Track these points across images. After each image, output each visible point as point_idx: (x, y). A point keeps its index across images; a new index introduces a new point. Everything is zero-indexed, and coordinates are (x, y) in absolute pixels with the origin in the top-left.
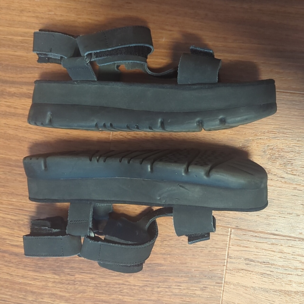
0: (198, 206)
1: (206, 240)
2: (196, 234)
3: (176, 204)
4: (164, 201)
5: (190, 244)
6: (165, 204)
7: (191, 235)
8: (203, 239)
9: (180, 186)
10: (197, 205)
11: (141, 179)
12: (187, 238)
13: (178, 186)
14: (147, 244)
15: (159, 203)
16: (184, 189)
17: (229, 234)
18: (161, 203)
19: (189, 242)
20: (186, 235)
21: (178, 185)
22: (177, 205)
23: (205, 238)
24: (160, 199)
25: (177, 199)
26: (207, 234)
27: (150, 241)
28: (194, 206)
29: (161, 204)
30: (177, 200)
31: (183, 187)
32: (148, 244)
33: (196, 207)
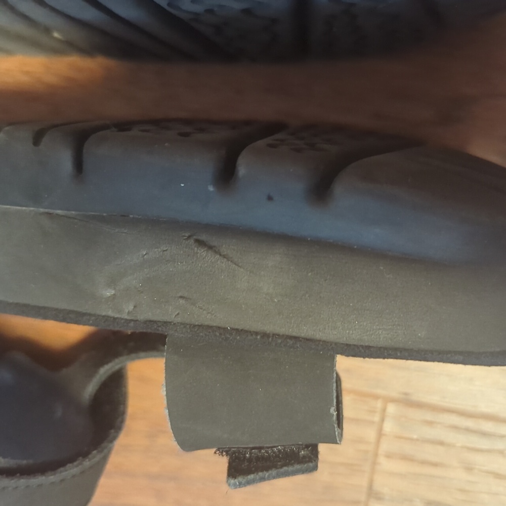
0: (276, 336)
1: (303, 472)
2: (260, 448)
3: (179, 320)
4: (131, 308)
5: (235, 486)
6: (132, 320)
7: (239, 452)
8: (290, 468)
9: (200, 243)
10: (268, 328)
11: (42, 210)
12: (223, 462)
13: (192, 241)
14: (71, 471)
15: (110, 313)
16: (218, 256)
17: (377, 418)
18: (117, 316)
19: (232, 481)
20: (221, 451)
21: (189, 237)
22: (184, 324)
23: (297, 467)
24: (114, 295)
25: (181, 297)
26: (307, 446)
27: (85, 455)
28: (257, 333)
29: (115, 319)
30: (182, 301)
31: (210, 248)
32: (75, 469)
33: (265, 335)
